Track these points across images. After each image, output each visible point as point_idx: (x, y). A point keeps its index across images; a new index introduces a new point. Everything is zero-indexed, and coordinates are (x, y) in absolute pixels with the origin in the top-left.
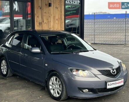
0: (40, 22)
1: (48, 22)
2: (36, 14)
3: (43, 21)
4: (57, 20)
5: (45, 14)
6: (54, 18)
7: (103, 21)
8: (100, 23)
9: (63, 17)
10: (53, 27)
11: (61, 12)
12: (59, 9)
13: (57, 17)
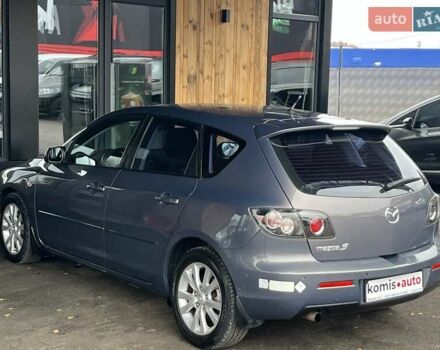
0: (192, 72)
1: (216, 74)
2: (179, 47)
3: (202, 72)
4: (244, 68)
5: (207, 47)
6: (235, 62)
7: (361, 73)
8: (361, 81)
9: (264, 58)
10: (233, 92)
11: (258, 41)
12: (252, 30)
13: (244, 60)
